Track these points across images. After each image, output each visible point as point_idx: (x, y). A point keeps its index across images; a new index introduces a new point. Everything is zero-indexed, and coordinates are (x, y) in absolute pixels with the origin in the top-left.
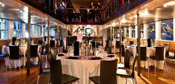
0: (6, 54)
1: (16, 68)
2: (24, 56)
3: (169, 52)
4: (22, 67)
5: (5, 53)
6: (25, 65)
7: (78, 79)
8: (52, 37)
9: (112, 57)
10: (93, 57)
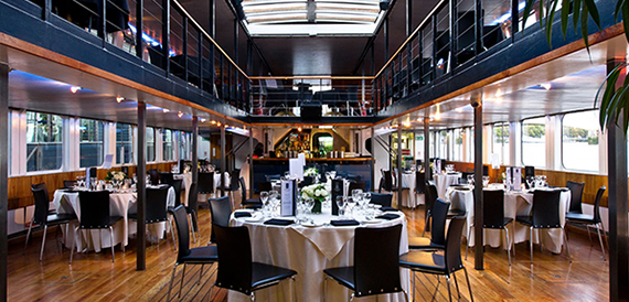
0: (66, 214)
1: (98, 250)
2: (123, 217)
3: (583, 205)
4: (118, 248)
5: (64, 212)
6: (126, 244)
7: (296, 273)
8: (204, 163)
9: (390, 219)
10: (335, 218)
